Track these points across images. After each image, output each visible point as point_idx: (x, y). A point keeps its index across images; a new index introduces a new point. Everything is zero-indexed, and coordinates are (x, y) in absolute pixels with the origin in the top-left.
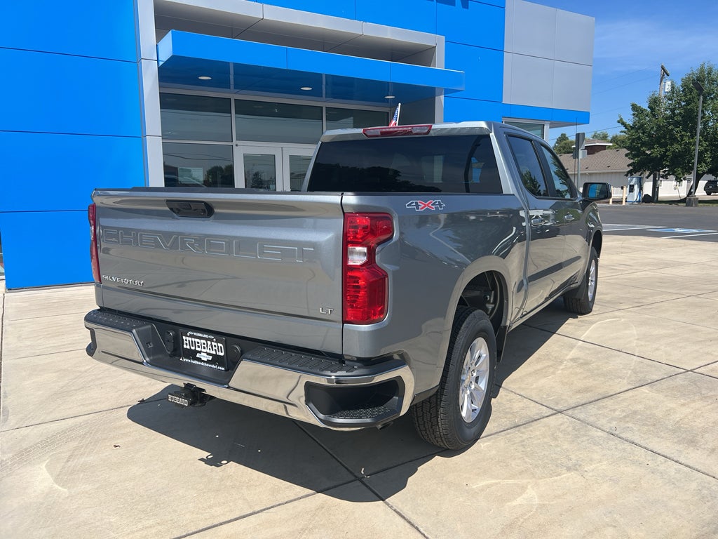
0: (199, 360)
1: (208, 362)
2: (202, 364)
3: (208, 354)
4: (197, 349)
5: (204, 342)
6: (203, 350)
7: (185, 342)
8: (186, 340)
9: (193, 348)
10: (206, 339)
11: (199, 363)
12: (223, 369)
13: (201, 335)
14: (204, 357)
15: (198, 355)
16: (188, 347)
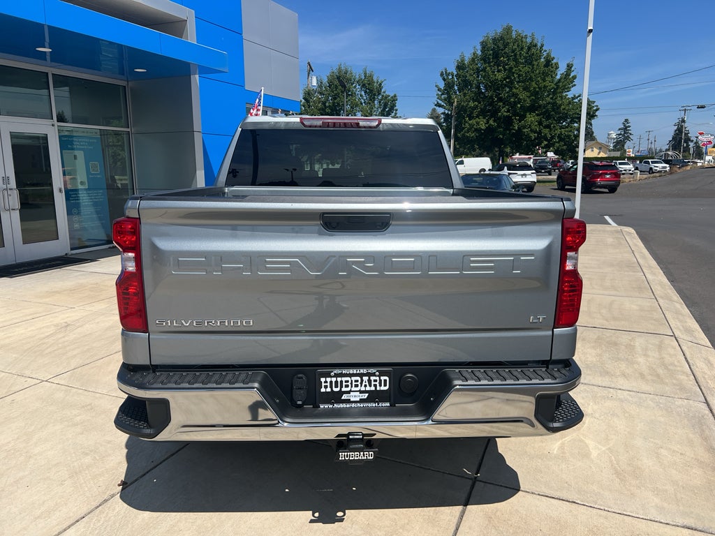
0: (348, 401)
1: (362, 401)
2: (353, 405)
3: (361, 392)
4: (344, 389)
5: (358, 378)
6: (354, 389)
7: (323, 384)
8: (326, 382)
9: (336, 390)
10: (361, 375)
11: (348, 406)
12: (388, 404)
13: (351, 372)
14: (355, 397)
15: (344, 397)
16: (329, 390)
